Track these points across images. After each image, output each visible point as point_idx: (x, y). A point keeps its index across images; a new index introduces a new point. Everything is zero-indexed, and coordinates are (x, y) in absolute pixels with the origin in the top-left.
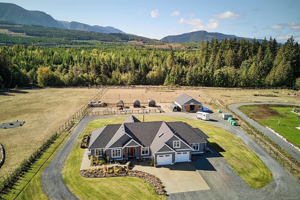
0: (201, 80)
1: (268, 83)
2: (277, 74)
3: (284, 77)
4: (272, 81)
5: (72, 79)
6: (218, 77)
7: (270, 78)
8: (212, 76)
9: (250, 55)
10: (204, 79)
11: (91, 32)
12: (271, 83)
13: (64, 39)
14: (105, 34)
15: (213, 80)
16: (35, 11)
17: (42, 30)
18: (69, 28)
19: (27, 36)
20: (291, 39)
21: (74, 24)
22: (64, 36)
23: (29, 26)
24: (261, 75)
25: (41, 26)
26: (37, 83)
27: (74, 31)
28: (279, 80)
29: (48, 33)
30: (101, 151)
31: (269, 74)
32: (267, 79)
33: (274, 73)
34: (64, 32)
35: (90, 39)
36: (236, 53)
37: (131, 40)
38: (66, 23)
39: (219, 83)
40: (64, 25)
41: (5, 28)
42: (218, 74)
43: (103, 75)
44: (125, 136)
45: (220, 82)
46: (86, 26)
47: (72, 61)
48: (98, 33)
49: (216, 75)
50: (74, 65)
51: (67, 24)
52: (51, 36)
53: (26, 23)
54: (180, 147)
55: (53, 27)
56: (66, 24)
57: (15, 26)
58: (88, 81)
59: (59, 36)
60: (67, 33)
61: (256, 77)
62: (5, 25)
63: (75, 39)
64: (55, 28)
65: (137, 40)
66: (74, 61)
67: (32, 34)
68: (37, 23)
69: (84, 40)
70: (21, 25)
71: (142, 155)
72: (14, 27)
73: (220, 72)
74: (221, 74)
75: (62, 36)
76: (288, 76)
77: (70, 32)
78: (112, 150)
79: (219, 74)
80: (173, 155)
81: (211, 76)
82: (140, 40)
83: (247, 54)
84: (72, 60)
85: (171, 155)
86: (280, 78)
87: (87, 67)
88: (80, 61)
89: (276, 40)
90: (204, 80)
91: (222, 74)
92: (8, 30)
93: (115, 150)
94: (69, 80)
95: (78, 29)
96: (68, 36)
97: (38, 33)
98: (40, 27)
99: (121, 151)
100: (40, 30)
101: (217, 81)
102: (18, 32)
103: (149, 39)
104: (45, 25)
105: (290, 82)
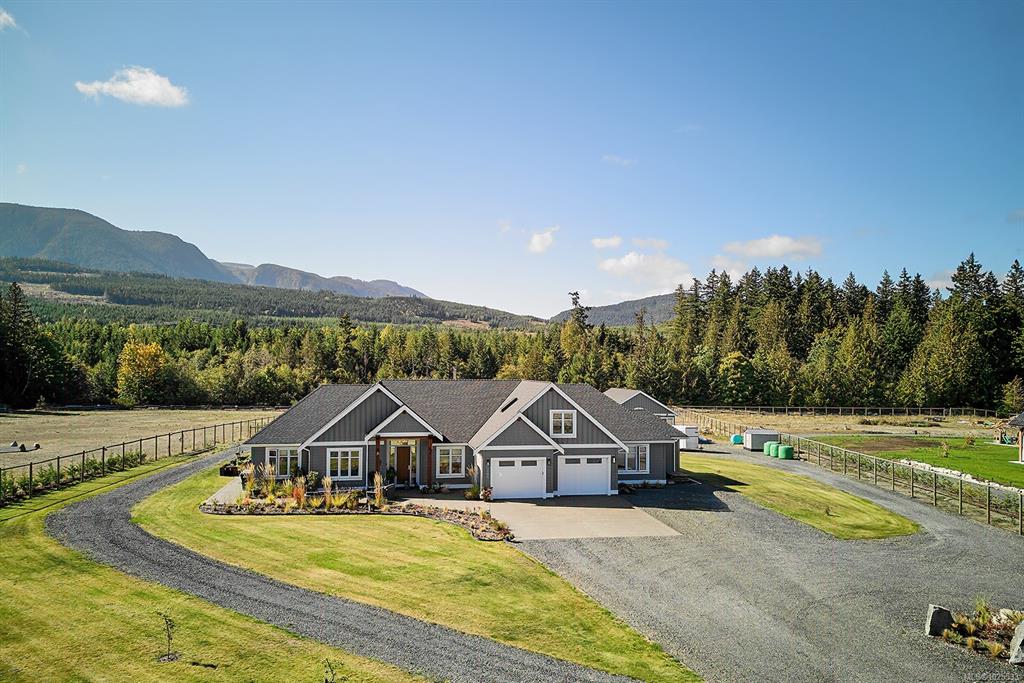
0: (677, 386)
1: (907, 399)
2: (933, 366)
3: (960, 376)
4: (920, 394)
5: (235, 382)
6: (735, 376)
7: (912, 383)
8: (714, 374)
9: (837, 319)
10: (688, 381)
11: (323, 292)
12: (917, 400)
13: (229, 313)
14: (368, 299)
15: (716, 387)
16: (148, 232)
17: (164, 286)
18: (250, 283)
19: (109, 305)
20: (971, 261)
21: (268, 270)
22: (232, 304)
23: (121, 274)
24: (879, 370)
25: (161, 277)
26: (116, 395)
27: (268, 290)
28: (944, 386)
29: (180, 297)
30: (289, 457)
31: (909, 370)
32: (904, 387)
33: (926, 364)
34: (234, 293)
35: (317, 315)
36: (793, 312)
37: (452, 318)
38: (242, 269)
39: (737, 395)
40: (237, 274)
41: (44, 281)
42: (734, 364)
43: (342, 372)
44: (379, 401)
45: (742, 392)
46: (306, 277)
47: (243, 340)
48: (346, 297)
49: (728, 370)
50: (248, 347)
51: (245, 272)
52: (190, 305)
53: (112, 266)
54: (574, 435)
55: (198, 278)
56: (242, 273)
57: (76, 275)
58: (290, 389)
59: (216, 305)
60: (243, 295)
61: (865, 376)
62: (45, 273)
63: (266, 312)
64: (205, 282)
65: (472, 317)
66: (249, 339)
67: (129, 297)
68: (149, 269)
69: (297, 316)
70: (98, 272)
71: (439, 475)
72: (73, 278)
73: (738, 358)
74: (744, 367)
75: (224, 306)
76: (972, 374)
77: (251, 295)
78: (329, 451)
79: (736, 366)
80: (548, 460)
81: (711, 373)
82: (482, 317)
83: (828, 317)
84: (243, 336)
85: (542, 461)
86: (947, 381)
87: (290, 353)
88: (270, 340)
89: (921, 279)
90: (688, 388)
91: (746, 365)
92: (52, 287)
93: (339, 450)
94: (226, 387)
95: (280, 285)
96: (247, 302)
97: (148, 296)
98: (159, 278)
99: (361, 454)
100: (155, 287)
101: (732, 389)
102: (84, 291)
103: (512, 316)
104: (176, 273)
105: (981, 393)
